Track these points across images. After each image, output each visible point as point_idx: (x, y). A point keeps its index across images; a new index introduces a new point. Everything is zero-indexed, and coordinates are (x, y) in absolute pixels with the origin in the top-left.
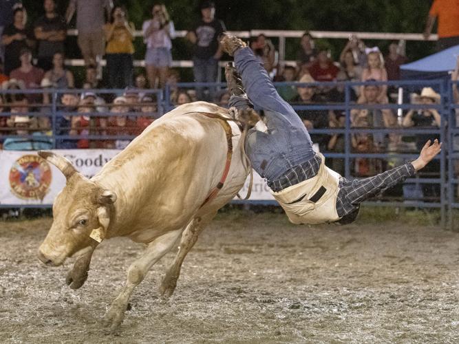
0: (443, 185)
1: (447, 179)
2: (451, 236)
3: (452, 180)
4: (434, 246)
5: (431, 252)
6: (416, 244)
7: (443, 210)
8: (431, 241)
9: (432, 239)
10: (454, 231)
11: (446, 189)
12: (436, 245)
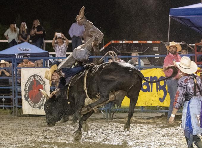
0: (14, 99)
1: (15, 96)
2: (17, 118)
3: (17, 96)
4: (10, 122)
5: (9, 125)
6: (3, 122)
7: (13, 108)
8: (9, 121)
9: (9, 120)
10: (18, 116)
11: (14, 100)
12: (11, 122)
